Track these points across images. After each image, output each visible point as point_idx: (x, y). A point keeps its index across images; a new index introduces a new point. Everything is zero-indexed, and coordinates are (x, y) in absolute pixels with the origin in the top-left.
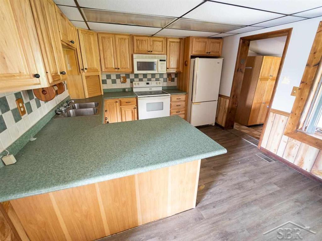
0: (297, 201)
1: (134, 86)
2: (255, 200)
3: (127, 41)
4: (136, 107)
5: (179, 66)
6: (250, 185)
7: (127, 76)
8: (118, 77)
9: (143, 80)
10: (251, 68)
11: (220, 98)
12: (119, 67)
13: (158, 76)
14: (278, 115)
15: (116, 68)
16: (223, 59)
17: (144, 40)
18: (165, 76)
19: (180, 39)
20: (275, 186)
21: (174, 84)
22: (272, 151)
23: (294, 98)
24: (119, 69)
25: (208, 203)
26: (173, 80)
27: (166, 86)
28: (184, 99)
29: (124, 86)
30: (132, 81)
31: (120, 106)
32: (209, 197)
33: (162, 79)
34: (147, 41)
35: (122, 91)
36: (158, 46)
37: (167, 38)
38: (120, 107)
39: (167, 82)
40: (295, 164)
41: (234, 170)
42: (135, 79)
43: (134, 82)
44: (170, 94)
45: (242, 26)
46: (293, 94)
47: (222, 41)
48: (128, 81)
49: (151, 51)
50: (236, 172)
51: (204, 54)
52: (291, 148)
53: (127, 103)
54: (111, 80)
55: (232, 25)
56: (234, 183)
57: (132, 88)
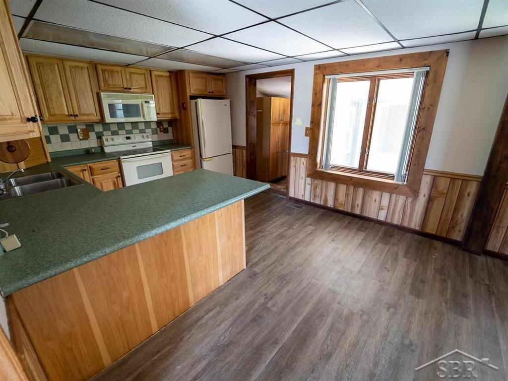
0: (330, 232)
1: (106, 143)
2: (298, 242)
3: (86, 71)
4: (120, 175)
5: (174, 110)
6: (290, 232)
7: (90, 127)
8: (73, 129)
9: (120, 134)
10: (261, 111)
11: (234, 149)
12: (77, 113)
13: (142, 126)
14: (298, 159)
15: (71, 115)
16: (230, 101)
17: (116, 72)
18: (154, 126)
19: (169, 71)
20: (311, 227)
21: (169, 136)
22: (300, 198)
23: (308, 138)
24: (77, 116)
25: (256, 260)
26: (166, 131)
27: (157, 140)
28: (190, 156)
29: (85, 145)
30: (99, 137)
31: (92, 175)
32: (256, 255)
33: (149, 131)
34: (120, 73)
35: (83, 153)
36: (139, 81)
37: (150, 71)
38: (92, 177)
39: (157, 134)
40: (322, 204)
41: (271, 224)
42: (104, 132)
43: (103, 137)
44: (169, 151)
45: (246, 64)
46: (306, 135)
47: (224, 78)
48: (93, 135)
49: (130, 89)
50: (274, 225)
51: (206, 93)
52: (315, 189)
53: (102, 169)
54: (59, 135)
55: (236, 61)
56: (275, 235)
57: (102, 148)
